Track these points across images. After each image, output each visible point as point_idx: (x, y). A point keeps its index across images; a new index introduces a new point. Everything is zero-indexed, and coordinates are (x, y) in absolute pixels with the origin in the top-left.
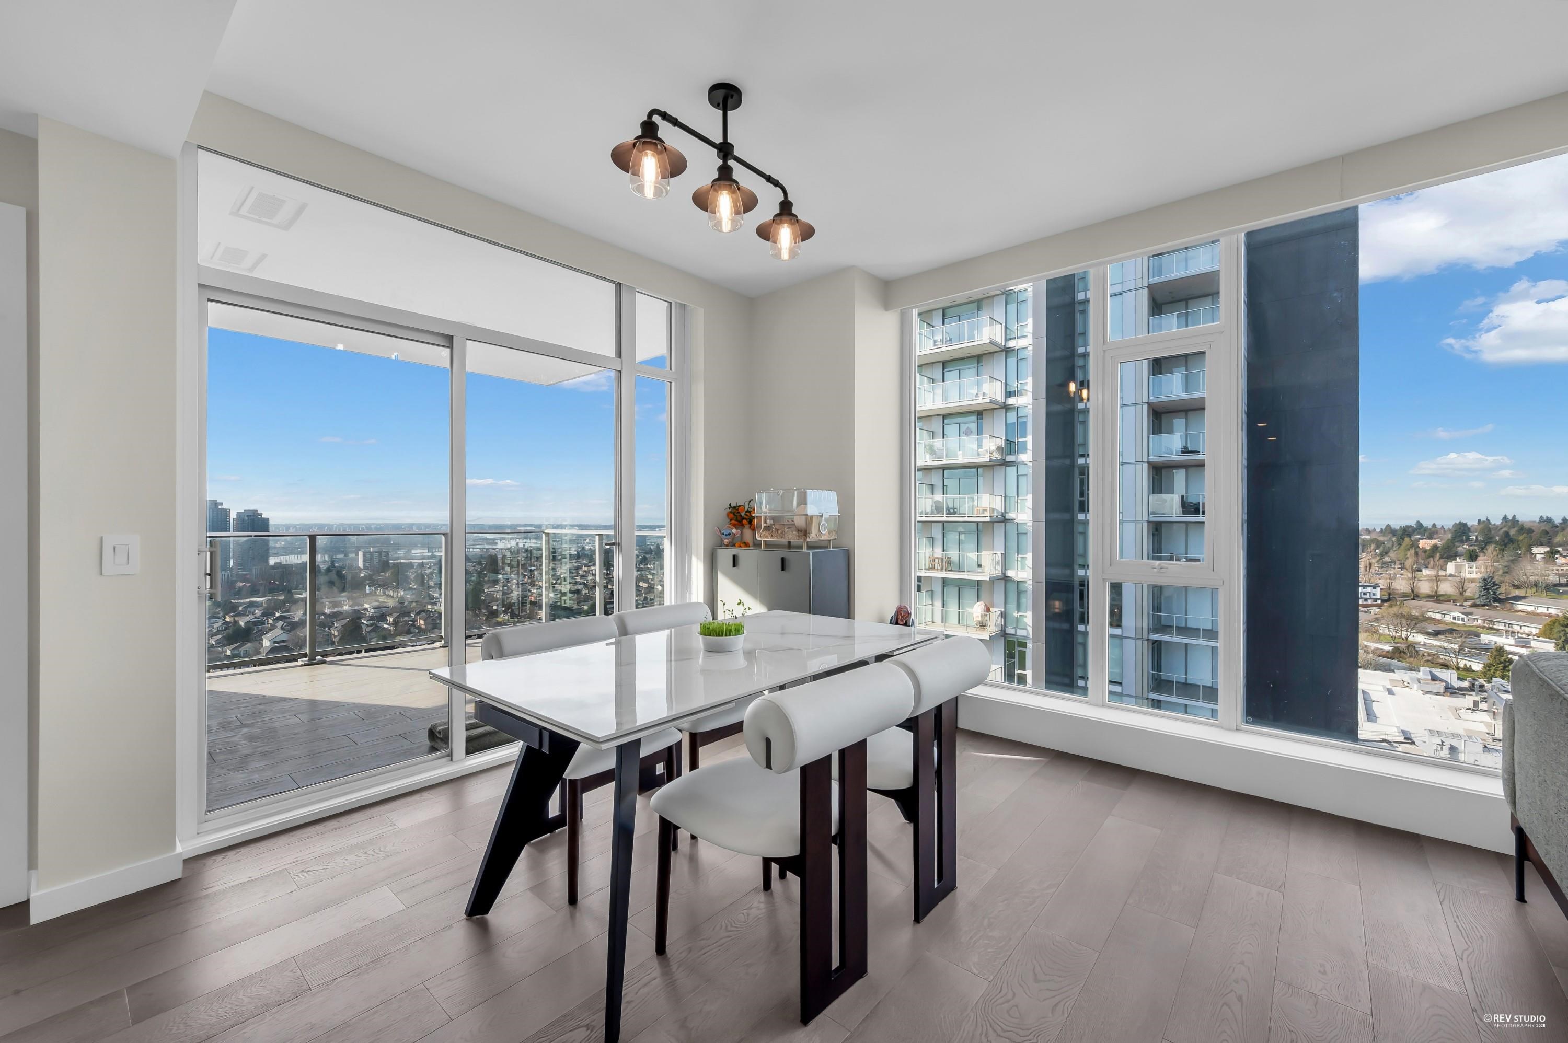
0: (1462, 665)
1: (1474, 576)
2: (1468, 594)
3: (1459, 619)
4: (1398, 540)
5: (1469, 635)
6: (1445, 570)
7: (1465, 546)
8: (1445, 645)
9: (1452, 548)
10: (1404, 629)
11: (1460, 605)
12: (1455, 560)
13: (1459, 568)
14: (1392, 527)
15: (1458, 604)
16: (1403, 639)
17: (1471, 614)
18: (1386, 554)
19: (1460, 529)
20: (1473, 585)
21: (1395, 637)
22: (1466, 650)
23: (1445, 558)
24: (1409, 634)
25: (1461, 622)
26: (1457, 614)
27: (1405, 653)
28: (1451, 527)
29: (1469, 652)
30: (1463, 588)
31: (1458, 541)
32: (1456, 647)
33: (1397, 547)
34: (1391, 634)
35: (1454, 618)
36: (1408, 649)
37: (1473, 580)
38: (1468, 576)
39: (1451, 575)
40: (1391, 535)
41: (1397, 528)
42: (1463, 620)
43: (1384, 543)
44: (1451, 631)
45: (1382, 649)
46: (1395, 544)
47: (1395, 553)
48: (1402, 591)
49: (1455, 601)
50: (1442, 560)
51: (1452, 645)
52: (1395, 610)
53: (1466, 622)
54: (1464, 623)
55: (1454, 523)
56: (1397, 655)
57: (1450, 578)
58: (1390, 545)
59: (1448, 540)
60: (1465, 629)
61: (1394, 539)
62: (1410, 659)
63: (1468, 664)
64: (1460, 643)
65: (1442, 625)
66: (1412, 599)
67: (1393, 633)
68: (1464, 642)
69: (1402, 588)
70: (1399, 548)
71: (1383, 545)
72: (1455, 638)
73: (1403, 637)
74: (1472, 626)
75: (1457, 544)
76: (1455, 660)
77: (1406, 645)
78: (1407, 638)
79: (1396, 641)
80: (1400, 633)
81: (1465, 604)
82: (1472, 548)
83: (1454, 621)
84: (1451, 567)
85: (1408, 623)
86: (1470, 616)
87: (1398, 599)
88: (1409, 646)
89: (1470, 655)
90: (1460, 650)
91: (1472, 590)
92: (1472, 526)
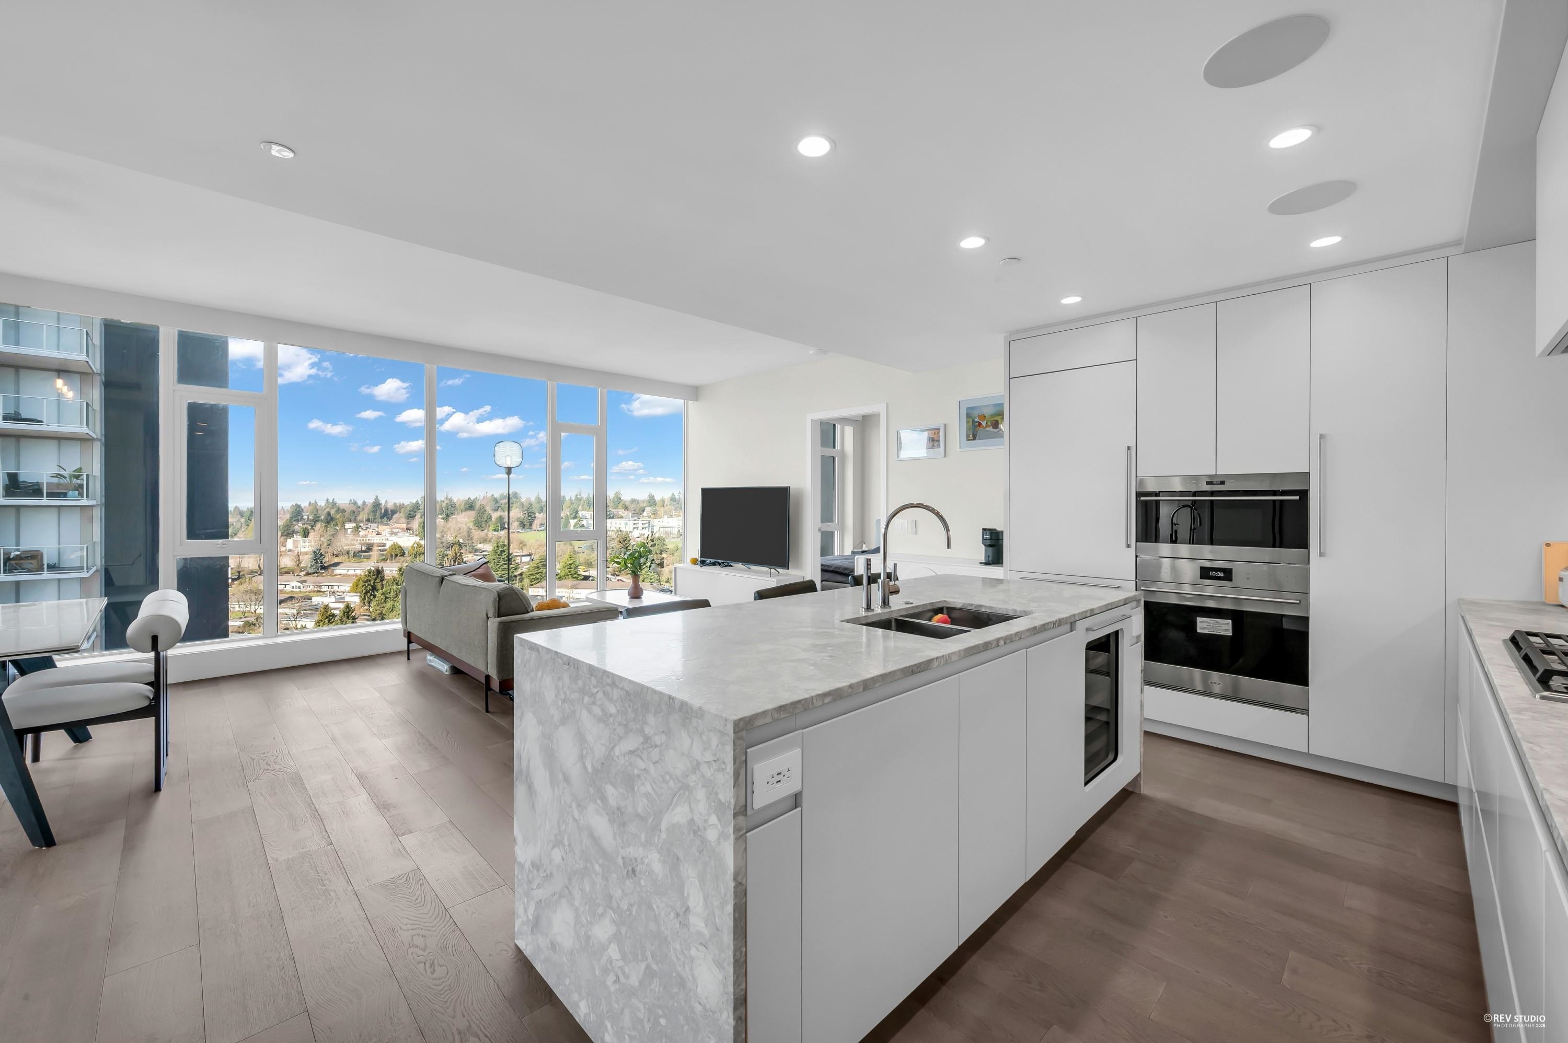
0: (299, 626)
1: (306, 550)
2: (302, 565)
3: (296, 587)
4: (246, 522)
5: (304, 599)
6: (285, 546)
7: (299, 525)
8: (287, 611)
9: (290, 527)
10: (253, 603)
11: (297, 575)
12: (293, 536)
13: (295, 543)
14: (240, 508)
15: (296, 575)
16: (252, 613)
17: (305, 581)
18: (235, 535)
19: (296, 510)
20: (306, 557)
21: (245, 612)
22: (302, 612)
23: (286, 535)
24: (257, 607)
25: (298, 590)
26: (295, 583)
27: (254, 625)
28: (289, 509)
29: (305, 614)
30: (299, 560)
31: (295, 521)
32: (295, 611)
33: (246, 528)
34: (242, 610)
35: (293, 587)
36: (257, 621)
37: (306, 553)
38: (303, 550)
39: (290, 550)
40: (239, 516)
41: (245, 509)
42: (299, 588)
43: (233, 525)
44: (291, 598)
45: (234, 626)
46: (244, 525)
47: (244, 533)
48: (250, 568)
49: (293, 572)
50: (283, 538)
51: (293, 610)
52: (245, 586)
53: (302, 590)
54: (300, 590)
55: (291, 505)
56: (247, 628)
57: (289, 553)
58: (239, 526)
59: (288, 520)
60: (301, 595)
61: (243, 520)
62: (259, 630)
63: (304, 624)
64: (298, 608)
65: (284, 595)
66: (259, 575)
67: (243, 609)
68: (301, 606)
69: (250, 565)
70: (247, 528)
71: (232, 526)
72: (294, 604)
73: (252, 611)
74: (305, 592)
75: (294, 523)
76: (294, 622)
77: (255, 618)
78: (255, 612)
79: (246, 615)
80: (249, 607)
81: (301, 574)
82: (305, 526)
83: (293, 590)
84: (290, 543)
85: (256, 597)
86: (304, 584)
87: (246, 576)
88: (257, 618)
89: (306, 616)
90: (298, 614)
91: (306, 561)
92: (304, 507)
